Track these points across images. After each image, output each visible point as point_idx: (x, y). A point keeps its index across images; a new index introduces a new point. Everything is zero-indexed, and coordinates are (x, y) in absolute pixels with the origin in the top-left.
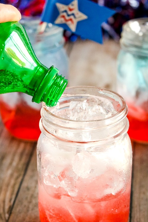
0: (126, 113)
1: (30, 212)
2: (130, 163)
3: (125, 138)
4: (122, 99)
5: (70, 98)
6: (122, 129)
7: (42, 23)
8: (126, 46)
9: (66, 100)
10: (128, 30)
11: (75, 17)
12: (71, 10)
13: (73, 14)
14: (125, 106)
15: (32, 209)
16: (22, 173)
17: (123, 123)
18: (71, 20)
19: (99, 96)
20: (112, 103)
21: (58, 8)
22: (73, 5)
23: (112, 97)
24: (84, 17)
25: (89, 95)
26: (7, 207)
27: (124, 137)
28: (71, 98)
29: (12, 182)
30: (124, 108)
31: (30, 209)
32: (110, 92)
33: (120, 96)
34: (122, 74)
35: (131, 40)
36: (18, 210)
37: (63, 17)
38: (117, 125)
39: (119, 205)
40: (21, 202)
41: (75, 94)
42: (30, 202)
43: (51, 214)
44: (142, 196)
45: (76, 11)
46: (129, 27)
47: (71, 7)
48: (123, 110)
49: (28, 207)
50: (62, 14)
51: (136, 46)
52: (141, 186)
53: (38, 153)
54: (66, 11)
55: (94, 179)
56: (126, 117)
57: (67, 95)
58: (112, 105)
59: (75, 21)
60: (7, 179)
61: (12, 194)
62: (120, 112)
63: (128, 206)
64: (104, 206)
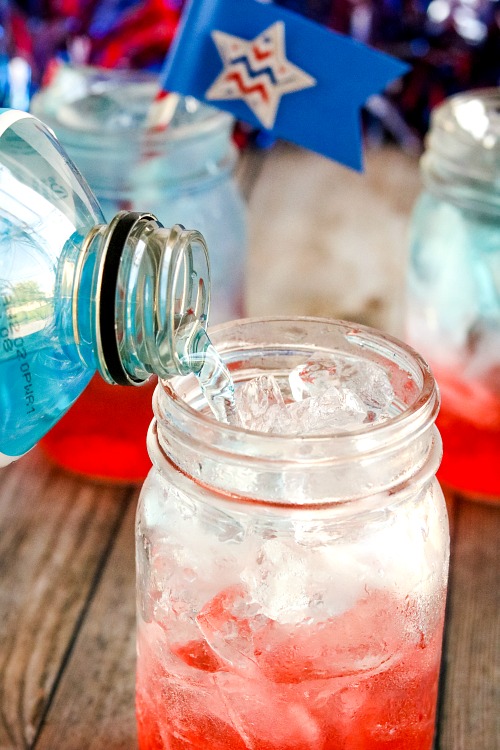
0: (433, 413)
1: (106, 721)
2: (441, 576)
3: (428, 493)
4: (423, 366)
5: (250, 354)
6: (420, 464)
7: (163, 95)
8: (439, 180)
9: (236, 360)
10: (449, 126)
11: (274, 81)
12: (260, 56)
13: (268, 71)
14: (432, 389)
15: (115, 713)
16: (85, 590)
17: (421, 443)
18: (260, 88)
19: (346, 350)
20: (389, 375)
21: (219, 49)
22: (267, 40)
23: (388, 357)
24: (305, 81)
25: (312, 347)
26: (30, 703)
27: (425, 490)
28: (255, 354)
29: (51, 619)
30: (428, 397)
31: (108, 712)
32: (384, 340)
33: (415, 356)
34: (422, 272)
35: (455, 161)
36: (66, 713)
37: (236, 77)
38: (403, 450)
39: (401, 712)
40: (78, 688)
41: (268, 342)
42: (107, 689)
43: (177, 735)
44: (477, 677)
45: (278, 60)
46: (451, 117)
47: (263, 47)
48: (422, 402)
49: (101, 706)
50: (230, 69)
51: (473, 183)
52: (475, 648)
53: (138, 533)
54: (244, 59)
55: (323, 627)
56: (435, 425)
57: (241, 344)
58: (387, 384)
59: (275, 93)
60: (32, 609)
61: (48, 660)
62: (415, 408)
63: (429, 716)
64: (351, 714)
